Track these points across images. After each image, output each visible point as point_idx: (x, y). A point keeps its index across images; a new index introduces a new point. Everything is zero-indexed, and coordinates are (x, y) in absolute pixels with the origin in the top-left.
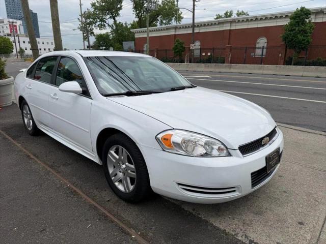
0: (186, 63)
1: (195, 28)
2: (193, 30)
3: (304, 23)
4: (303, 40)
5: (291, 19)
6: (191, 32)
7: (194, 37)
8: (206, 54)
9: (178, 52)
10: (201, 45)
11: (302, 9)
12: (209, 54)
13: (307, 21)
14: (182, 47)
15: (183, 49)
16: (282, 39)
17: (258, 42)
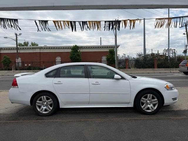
0: (13, 71)
1: (18, 50)
2: (17, 51)
3: (77, 51)
4: (79, 59)
5: (72, 50)
6: (16, 52)
7: (18, 55)
8: (28, 65)
9: (6, 64)
10: (21, 60)
11: (76, 46)
12: (30, 65)
13: (78, 51)
14: (9, 61)
15: (10, 62)
16: (69, 58)
17: (56, 59)
